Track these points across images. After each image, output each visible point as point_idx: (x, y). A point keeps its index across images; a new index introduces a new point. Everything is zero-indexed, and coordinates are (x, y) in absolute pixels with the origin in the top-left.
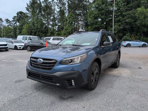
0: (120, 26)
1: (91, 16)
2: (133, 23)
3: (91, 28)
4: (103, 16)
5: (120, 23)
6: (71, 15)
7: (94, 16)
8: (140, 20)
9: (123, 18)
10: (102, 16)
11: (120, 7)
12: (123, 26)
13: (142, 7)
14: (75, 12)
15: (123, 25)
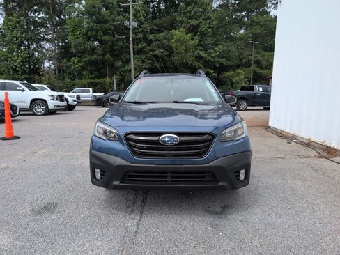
0: (143, 63)
1: (78, 32)
2: (166, 58)
3: (80, 62)
4: (107, 36)
5: (143, 57)
6: (19, 22)
7: (86, 34)
8: (178, 54)
9: (149, 46)
10: (104, 35)
11: (143, 23)
12: (150, 63)
13: (181, 29)
14: (27, 15)
15: (150, 61)
